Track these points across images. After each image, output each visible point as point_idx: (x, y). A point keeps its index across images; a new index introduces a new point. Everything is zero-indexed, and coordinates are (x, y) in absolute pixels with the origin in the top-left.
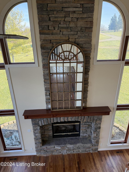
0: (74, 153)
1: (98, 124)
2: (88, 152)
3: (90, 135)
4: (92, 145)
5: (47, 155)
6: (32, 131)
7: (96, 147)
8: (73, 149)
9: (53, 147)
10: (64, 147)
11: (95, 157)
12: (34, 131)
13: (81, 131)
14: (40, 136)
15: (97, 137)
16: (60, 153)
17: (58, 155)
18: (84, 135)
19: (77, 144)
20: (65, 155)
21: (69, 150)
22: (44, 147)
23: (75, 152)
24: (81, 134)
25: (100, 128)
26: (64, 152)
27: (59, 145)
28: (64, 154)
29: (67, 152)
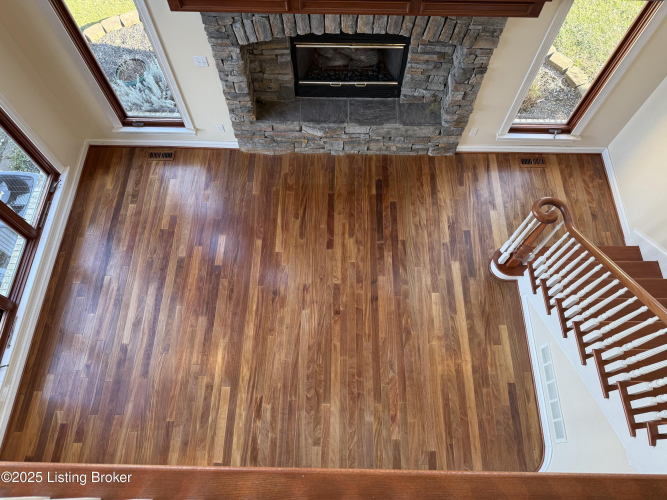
0: (369, 153)
1: (478, 52)
2: (420, 153)
3: (440, 95)
4: (438, 132)
5: (277, 153)
6: (212, 61)
7: (452, 139)
8: (369, 142)
9: (298, 128)
10: (335, 130)
11: (441, 171)
12: (217, 65)
13: (407, 77)
14: (244, 85)
15: (464, 103)
16: (322, 151)
17: (313, 156)
18: (418, 93)
19: (382, 124)
20: (339, 156)
21: (353, 141)
22: (265, 126)
23: (375, 149)
24: (404, 90)
25: (483, 70)
26: (336, 148)
27: (318, 122)
28: (333, 153)
29: (346, 149)
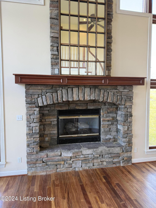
3: (116, 137)
4: (122, 150)
9: (59, 154)
10: (77, 153)
13: (102, 130)
14: (37, 128)
16: (71, 169)
21: (86, 160)
22: (43, 154)
23: (96, 165)
24: (102, 137)
25: (131, 115)
29: (83, 166)
